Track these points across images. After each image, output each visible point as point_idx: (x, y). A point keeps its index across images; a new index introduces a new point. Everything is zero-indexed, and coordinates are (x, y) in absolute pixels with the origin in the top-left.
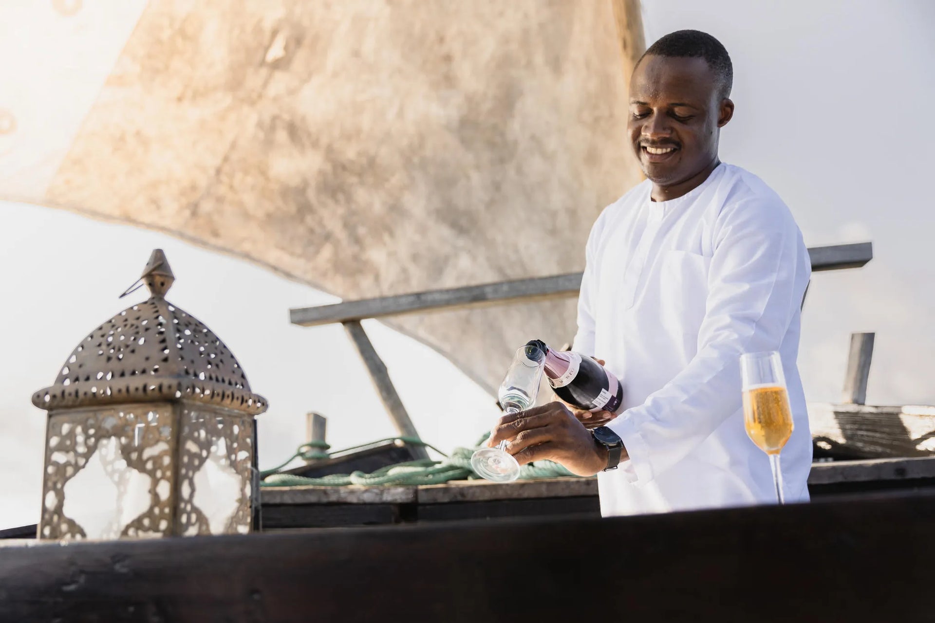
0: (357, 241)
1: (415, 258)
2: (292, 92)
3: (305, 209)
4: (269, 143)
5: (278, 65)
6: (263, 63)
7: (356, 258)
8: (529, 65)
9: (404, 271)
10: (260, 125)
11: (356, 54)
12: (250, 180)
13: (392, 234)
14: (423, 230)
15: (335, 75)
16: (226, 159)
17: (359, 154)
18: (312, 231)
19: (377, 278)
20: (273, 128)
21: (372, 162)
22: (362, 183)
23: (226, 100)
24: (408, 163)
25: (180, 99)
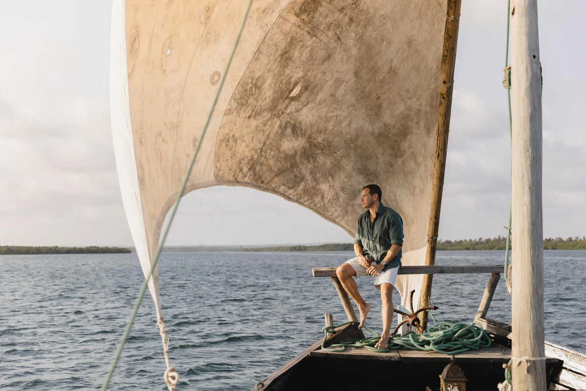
0: (316, 180)
1: (343, 189)
2: (297, 111)
3: (294, 165)
4: (282, 135)
5: (293, 99)
6: (287, 97)
7: (313, 188)
8: (417, 123)
9: (337, 194)
10: (280, 127)
11: (333, 95)
12: (272, 153)
13: (333, 177)
14: (350, 177)
15: (320, 104)
16: (264, 144)
17: (323, 140)
18: (296, 176)
19: (323, 197)
20: (286, 128)
21: (329, 144)
22: (323, 154)
23: (267, 115)
24: (347, 146)
25: (249, 117)
